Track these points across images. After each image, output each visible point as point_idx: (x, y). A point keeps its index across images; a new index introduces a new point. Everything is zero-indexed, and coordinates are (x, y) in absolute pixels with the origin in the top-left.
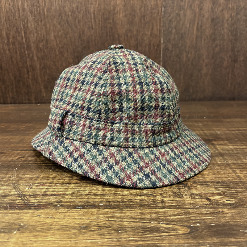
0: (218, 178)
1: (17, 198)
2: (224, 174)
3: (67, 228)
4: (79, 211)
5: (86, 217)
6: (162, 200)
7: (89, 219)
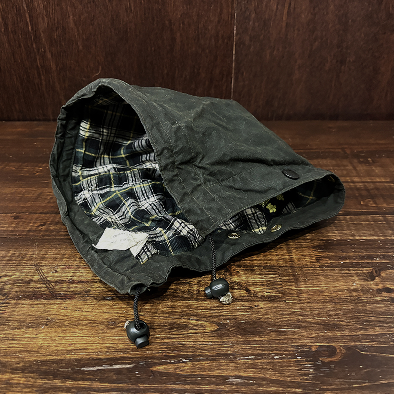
0: (268, 260)
1: (41, 285)
2: (277, 255)
3: (95, 323)
4: (108, 303)
5: (115, 310)
6: (198, 290)
7: (118, 313)
